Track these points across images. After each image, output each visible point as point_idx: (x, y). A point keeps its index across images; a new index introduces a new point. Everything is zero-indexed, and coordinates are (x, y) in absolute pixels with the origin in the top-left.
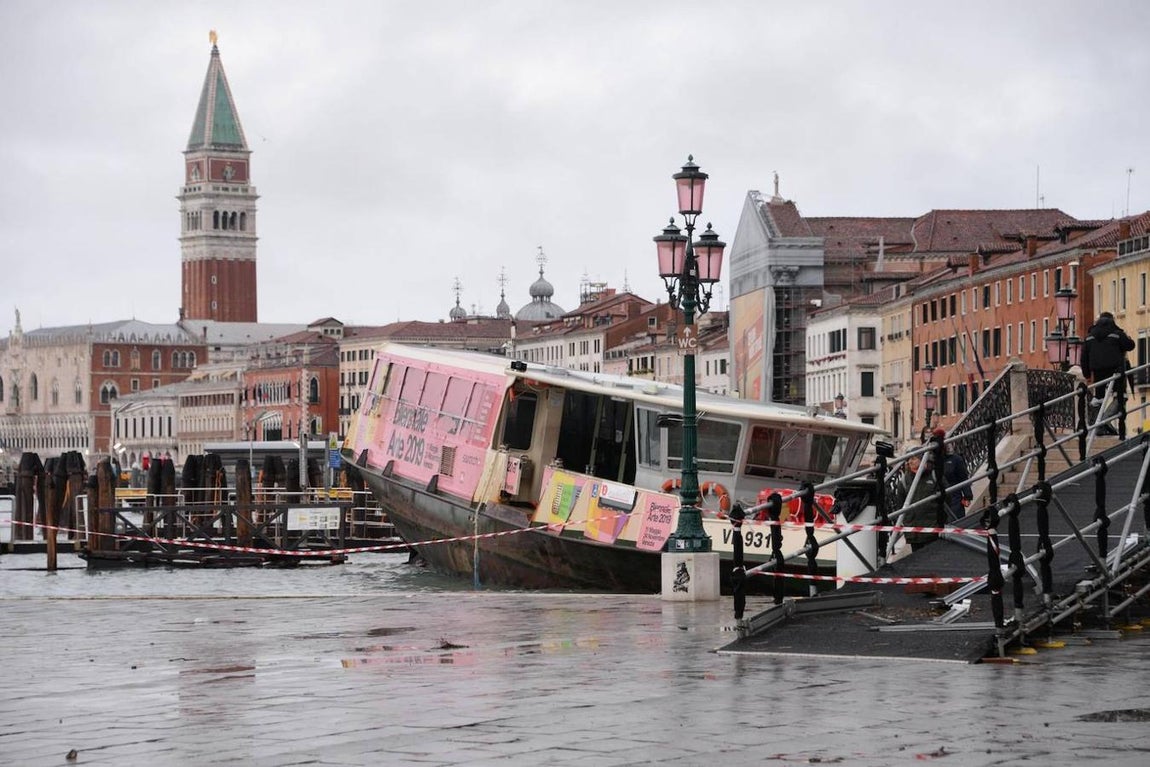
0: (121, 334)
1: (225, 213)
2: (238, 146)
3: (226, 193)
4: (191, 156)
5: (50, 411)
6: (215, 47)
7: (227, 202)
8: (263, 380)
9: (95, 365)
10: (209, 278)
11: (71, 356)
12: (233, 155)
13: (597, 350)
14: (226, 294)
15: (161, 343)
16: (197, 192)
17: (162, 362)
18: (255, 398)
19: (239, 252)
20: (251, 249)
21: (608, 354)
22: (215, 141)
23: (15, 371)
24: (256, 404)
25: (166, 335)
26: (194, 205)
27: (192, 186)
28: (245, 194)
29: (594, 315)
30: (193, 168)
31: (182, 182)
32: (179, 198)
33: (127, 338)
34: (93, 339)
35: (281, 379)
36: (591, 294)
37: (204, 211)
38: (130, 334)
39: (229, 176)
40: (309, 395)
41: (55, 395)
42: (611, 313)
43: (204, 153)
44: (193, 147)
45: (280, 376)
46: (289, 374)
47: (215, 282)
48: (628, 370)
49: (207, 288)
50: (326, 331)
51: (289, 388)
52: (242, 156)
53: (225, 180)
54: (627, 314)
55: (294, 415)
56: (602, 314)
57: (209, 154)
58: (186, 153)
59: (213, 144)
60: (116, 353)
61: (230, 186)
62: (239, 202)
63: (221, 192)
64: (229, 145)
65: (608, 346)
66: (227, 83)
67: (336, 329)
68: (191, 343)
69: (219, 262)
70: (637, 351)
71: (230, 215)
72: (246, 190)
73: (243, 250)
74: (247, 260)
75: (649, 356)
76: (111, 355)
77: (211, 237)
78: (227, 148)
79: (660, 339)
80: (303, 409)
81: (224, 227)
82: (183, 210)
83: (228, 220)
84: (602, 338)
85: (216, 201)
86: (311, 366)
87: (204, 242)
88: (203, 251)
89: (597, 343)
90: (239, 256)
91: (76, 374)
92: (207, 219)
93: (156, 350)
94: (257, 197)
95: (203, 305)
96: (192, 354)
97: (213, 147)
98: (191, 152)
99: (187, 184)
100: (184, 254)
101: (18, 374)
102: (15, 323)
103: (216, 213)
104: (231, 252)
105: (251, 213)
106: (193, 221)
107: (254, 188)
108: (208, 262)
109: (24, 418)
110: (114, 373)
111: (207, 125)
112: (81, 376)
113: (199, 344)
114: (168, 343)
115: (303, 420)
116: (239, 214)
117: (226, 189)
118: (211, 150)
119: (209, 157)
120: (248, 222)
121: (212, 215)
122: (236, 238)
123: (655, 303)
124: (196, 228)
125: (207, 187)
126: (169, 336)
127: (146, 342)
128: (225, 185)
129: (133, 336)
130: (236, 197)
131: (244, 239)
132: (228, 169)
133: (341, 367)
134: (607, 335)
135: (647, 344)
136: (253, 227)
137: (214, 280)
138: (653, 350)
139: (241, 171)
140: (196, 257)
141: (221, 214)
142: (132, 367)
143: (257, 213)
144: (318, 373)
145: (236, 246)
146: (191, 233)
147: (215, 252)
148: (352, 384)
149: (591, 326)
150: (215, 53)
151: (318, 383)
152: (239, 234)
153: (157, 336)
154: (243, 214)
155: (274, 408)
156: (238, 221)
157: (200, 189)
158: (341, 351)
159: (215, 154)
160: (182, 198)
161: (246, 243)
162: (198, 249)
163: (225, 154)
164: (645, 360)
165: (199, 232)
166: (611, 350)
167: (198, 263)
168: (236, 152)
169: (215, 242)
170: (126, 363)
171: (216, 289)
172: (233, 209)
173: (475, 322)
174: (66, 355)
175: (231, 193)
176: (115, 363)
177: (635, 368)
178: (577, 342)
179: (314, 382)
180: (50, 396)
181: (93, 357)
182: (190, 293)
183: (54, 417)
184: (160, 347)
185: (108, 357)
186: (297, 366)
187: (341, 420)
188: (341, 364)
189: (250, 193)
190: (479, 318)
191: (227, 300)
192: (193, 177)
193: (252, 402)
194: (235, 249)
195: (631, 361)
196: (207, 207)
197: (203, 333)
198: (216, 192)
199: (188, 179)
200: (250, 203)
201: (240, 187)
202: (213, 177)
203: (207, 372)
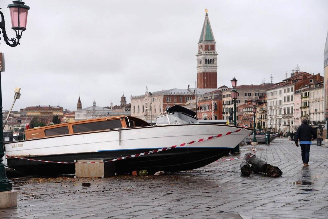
0: (171, 92)
1: (209, 59)
2: (212, 40)
3: (209, 54)
4: (199, 44)
5: (154, 114)
6: (207, 13)
7: (209, 56)
8: (203, 104)
9: (164, 101)
10: (204, 77)
11: (159, 99)
12: (211, 43)
13: (292, 91)
14: (209, 82)
15: (182, 95)
16: (201, 54)
17: (183, 100)
18: (201, 110)
19: (212, 70)
20: (216, 69)
21: (295, 92)
22: (206, 39)
23: (146, 103)
24: (201, 111)
25: (183, 92)
26: (200, 57)
27: (200, 52)
28: (214, 54)
29: (292, 80)
30: (200, 47)
31: (197, 52)
32: (196, 56)
33: (173, 93)
34: (164, 94)
35: (207, 104)
36: (294, 73)
37: (203, 59)
38: (174, 92)
39: (210, 49)
40: (214, 108)
41: (155, 110)
42: (297, 78)
43: (203, 43)
44: (200, 41)
45: (207, 103)
46: (209, 102)
47: (206, 79)
48: (301, 97)
49: (203, 80)
50: (223, 89)
51: (209, 106)
52: (213, 43)
53: (209, 50)
54: (302, 79)
55: (210, 115)
56: (294, 79)
57: (204, 43)
58: (198, 43)
59: (205, 40)
60: (170, 98)
61: (210, 52)
62: (212, 56)
63: (207, 53)
64: (210, 40)
65: (295, 89)
66: (210, 23)
67: (226, 89)
68: (190, 94)
69: (207, 73)
70: (303, 91)
71: (210, 60)
72: (214, 53)
73: (213, 69)
74: (215, 72)
75: (307, 92)
76: (169, 98)
77: (205, 66)
78: (209, 41)
79: (312, 86)
80: (213, 112)
81: (208, 63)
82: (198, 59)
83: (209, 61)
84: (293, 87)
85: (206, 56)
86: (215, 99)
87: (203, 67)
88: (202, 70)
89: (292, 88)
90: (212, 71)
91: (160, 104)
92: (203, 61)
93: (181, 97)
94: (217, 55)
95: (202, 85)
96: (191, 98)
97: (205, 41)
98: (200, 43)
99: (199, 52)
100: (198, 71)
101: (147, 104)
102: (146, 90)
103: (206, 59)
104: (210, 70)
105: (216, 59)
106: (200, 62)
107: (217, 52)
108: (204, 73)
109: (148, 116)
110: (170, 103)
111: (204, 35)
112: (161, 104)
113: (193, 95)
114: (184, 95)
115: (213, 116)
116: (212, 59)
117: (209, 53)
118: (205, 42)
119: (204, 44)
120: (215, 61)
121: (205, 60)
122: (211, 66)
123: (313, 74)
124: (201, 64)
125: (204, 52)
126: (184, 93)
127: (178, 95)
128: (208, 51)
129: (175, 93)
130: (212, 55)
131: (214, 66)
132: (210, 47)
133: (223, 100)
134: (295, 86)
135: (308, 88)
136: (216, 63)
137: (205, 78)
138: (308, 90)
139: (213, 47)
140: (201, 72)
141: (207, 60)
142: (174, 102)
143: (217, 59)
144: (217, 102)
145: (211, 68)
146: (200, 65)
147: (206, 70)
148: (226, 105)
149: (291, 83)
150: (207, 15)
151: (217, 104)
152: (212, 65)
153: (181, 93)
154: (213, 59)
155: (205, 112)
156: (212, 61)
157: (202, 53)
158: (223, 95)
159: (206, 43)
160: (197, 56)
161: (214, 67)
162: (201, 70)
163: (209, 43)
164: (306, 93)
165: (201, 65)
166: (297, 91)
167: (201, 74)
168: (212, 42)
169: (205, 67)
170: (173, 101)
171: (206, 80)
172: (211, 58)
173: (263, 85)
174: (157, 99)
175: (210, 53)
176: (170, 101)
177: (303, 96)
178: (286, 88)
179: (215, 104)
180: (154, 110)
181: (164, 99)
182: (199, 82)
183: (155, 116)
184: (182, 96)
185: (168, 99)
186: (211, 100)
187: (223, 115)
188: (223, 99)
189: (215, 53)
190: (264, 84)
191: (209, 83)
192: (200, 50)
193: (200, 111)
194: (211, 69)
195: (302, 94)
196: (203, 58)
197: (194, 92)
198: (206, 54)
199: (199, 50)
200: (215, 56)
201: (213, 52)
202: (205, 50)
203: (190, 102)
